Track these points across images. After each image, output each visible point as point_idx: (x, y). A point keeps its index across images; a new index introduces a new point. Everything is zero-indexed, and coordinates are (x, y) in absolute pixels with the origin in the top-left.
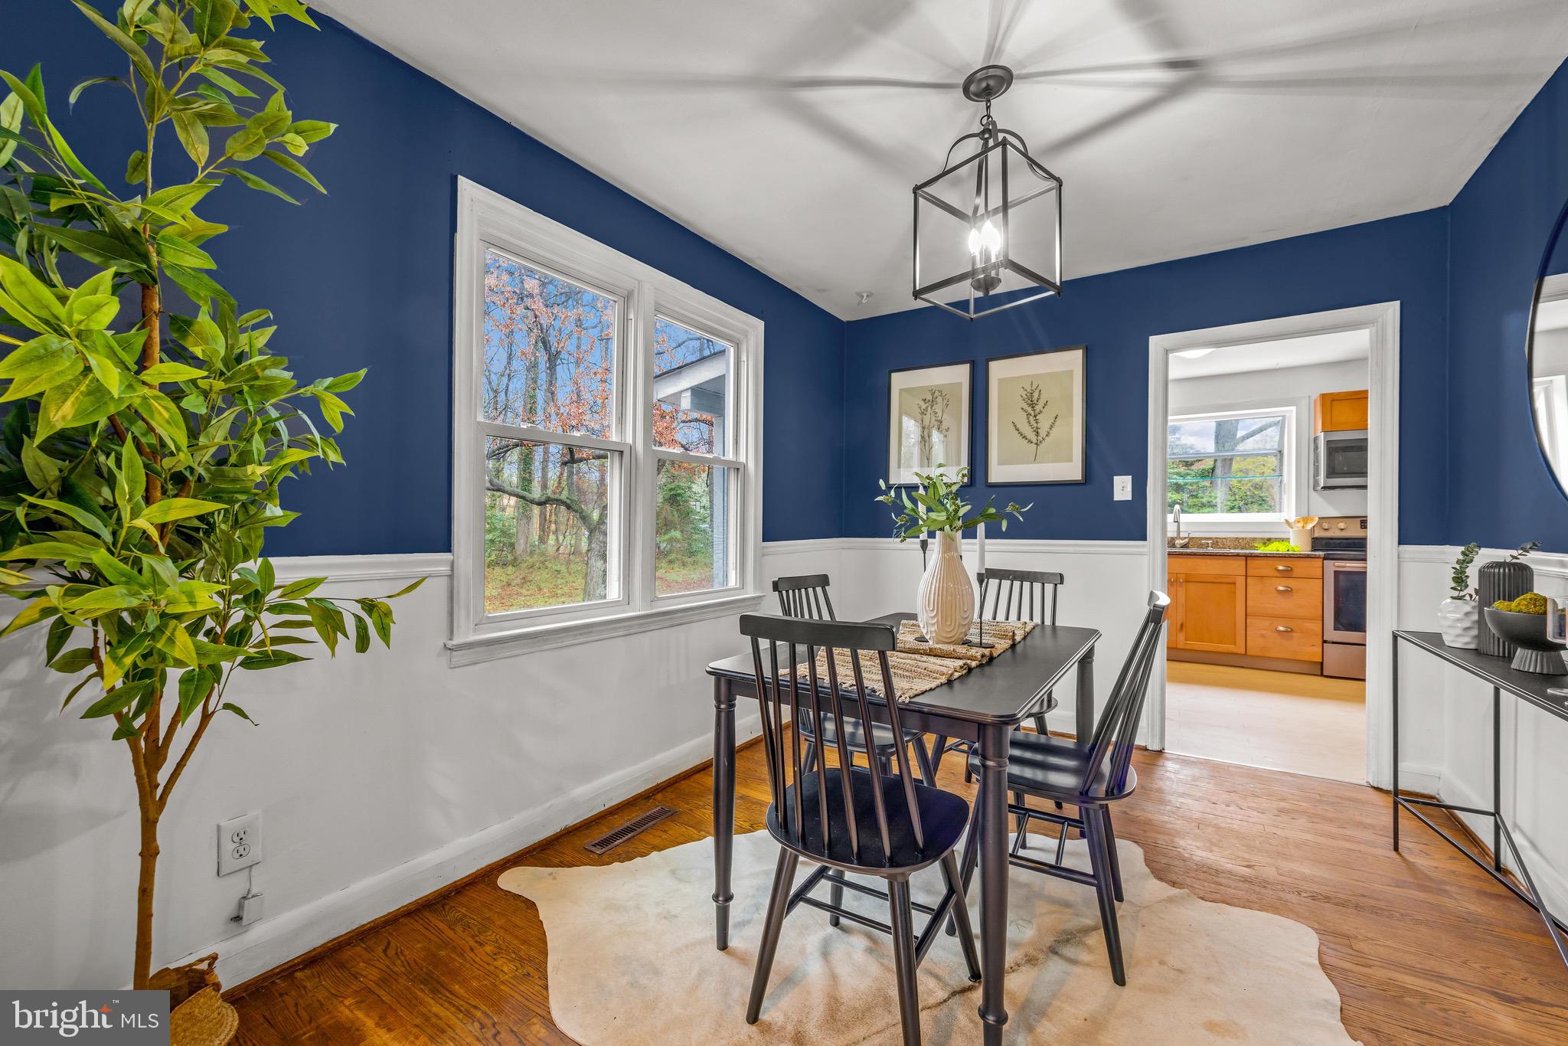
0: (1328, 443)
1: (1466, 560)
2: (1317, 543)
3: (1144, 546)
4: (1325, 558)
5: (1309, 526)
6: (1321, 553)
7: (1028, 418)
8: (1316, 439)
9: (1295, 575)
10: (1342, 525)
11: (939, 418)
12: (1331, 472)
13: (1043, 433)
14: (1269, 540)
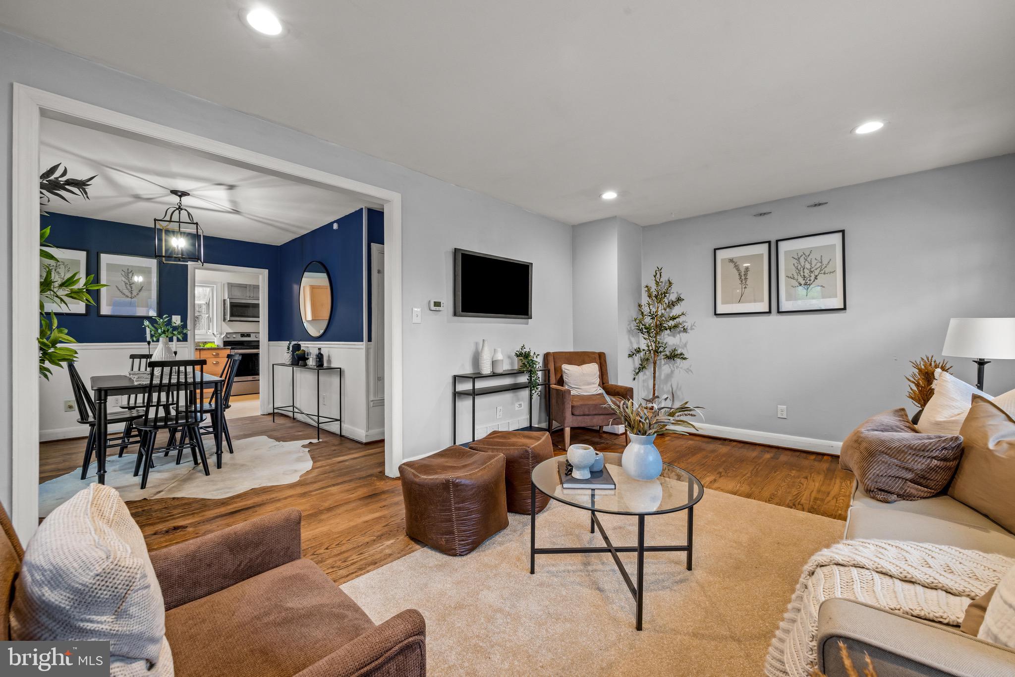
0: (231, 303)
1: (289, 344)
2: (226, 344)
3: (186, 344)
4: (231, 349)
5: (222, 336)
6: (230, 347)
7: (126, 285)
8: (224, 300)
9: (220, 356)
10: (234, 336)
11: (62, 277)
12: (232, 315)
13: (135, 293)
14: (206, 342)
